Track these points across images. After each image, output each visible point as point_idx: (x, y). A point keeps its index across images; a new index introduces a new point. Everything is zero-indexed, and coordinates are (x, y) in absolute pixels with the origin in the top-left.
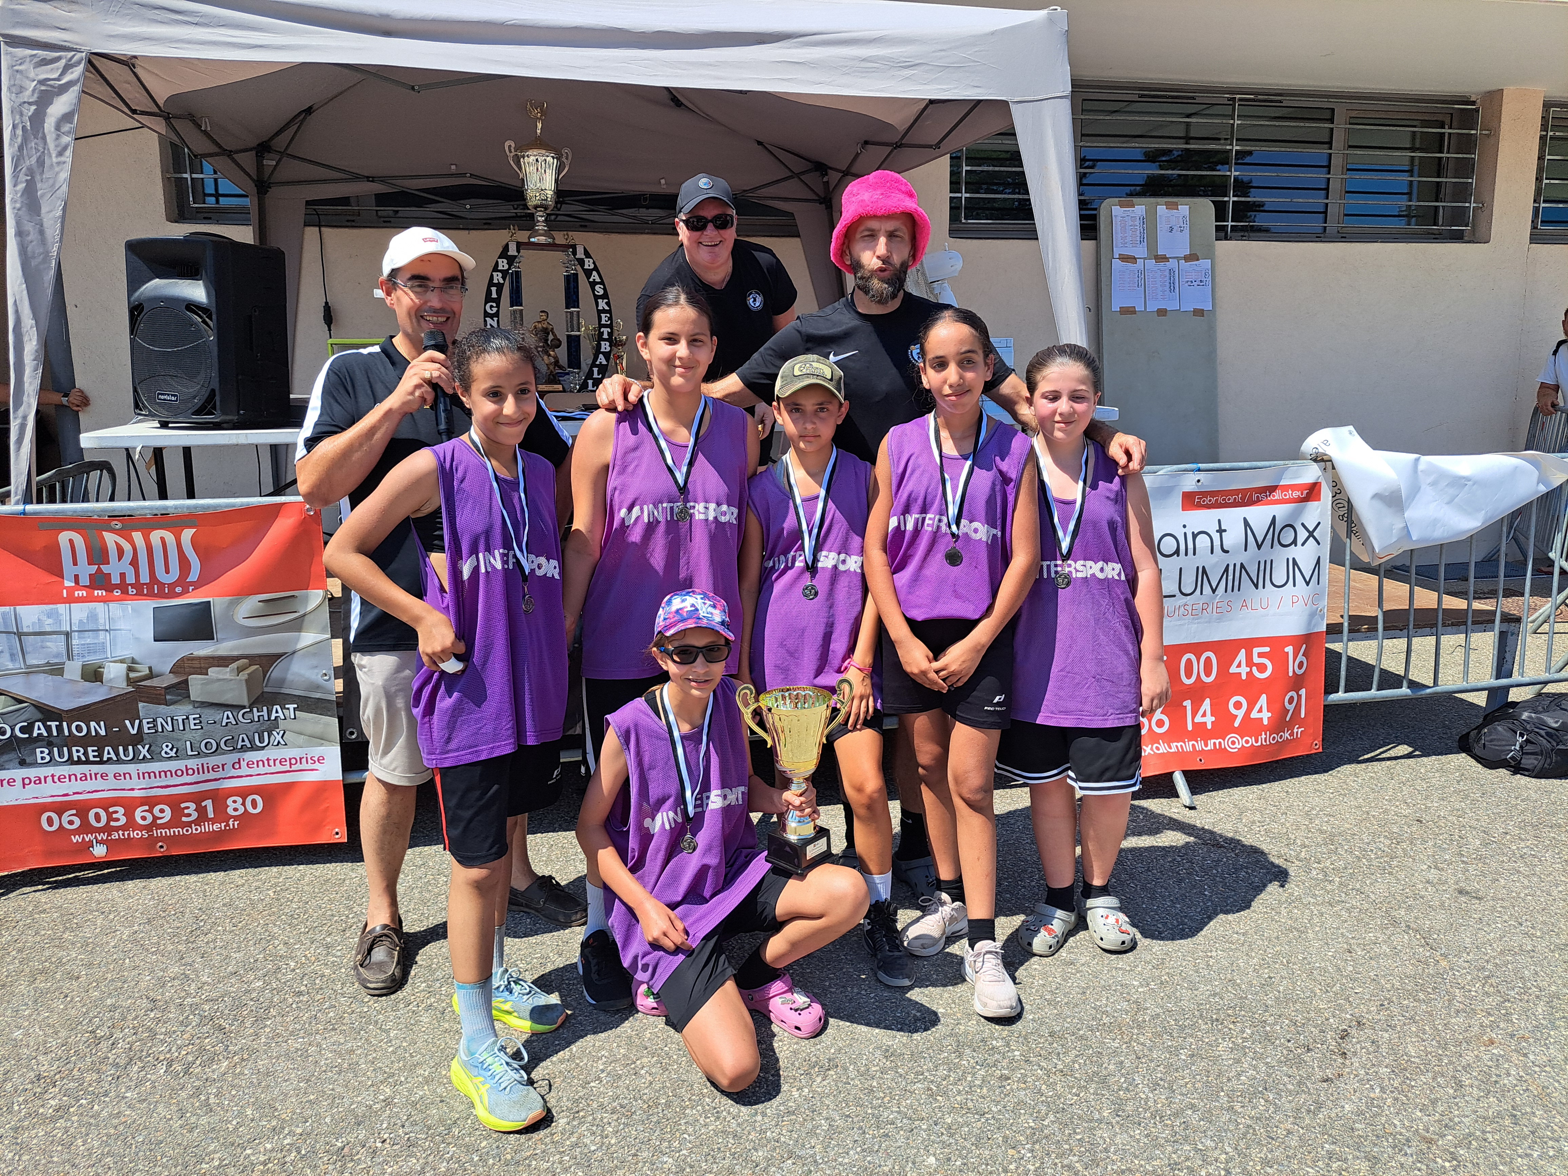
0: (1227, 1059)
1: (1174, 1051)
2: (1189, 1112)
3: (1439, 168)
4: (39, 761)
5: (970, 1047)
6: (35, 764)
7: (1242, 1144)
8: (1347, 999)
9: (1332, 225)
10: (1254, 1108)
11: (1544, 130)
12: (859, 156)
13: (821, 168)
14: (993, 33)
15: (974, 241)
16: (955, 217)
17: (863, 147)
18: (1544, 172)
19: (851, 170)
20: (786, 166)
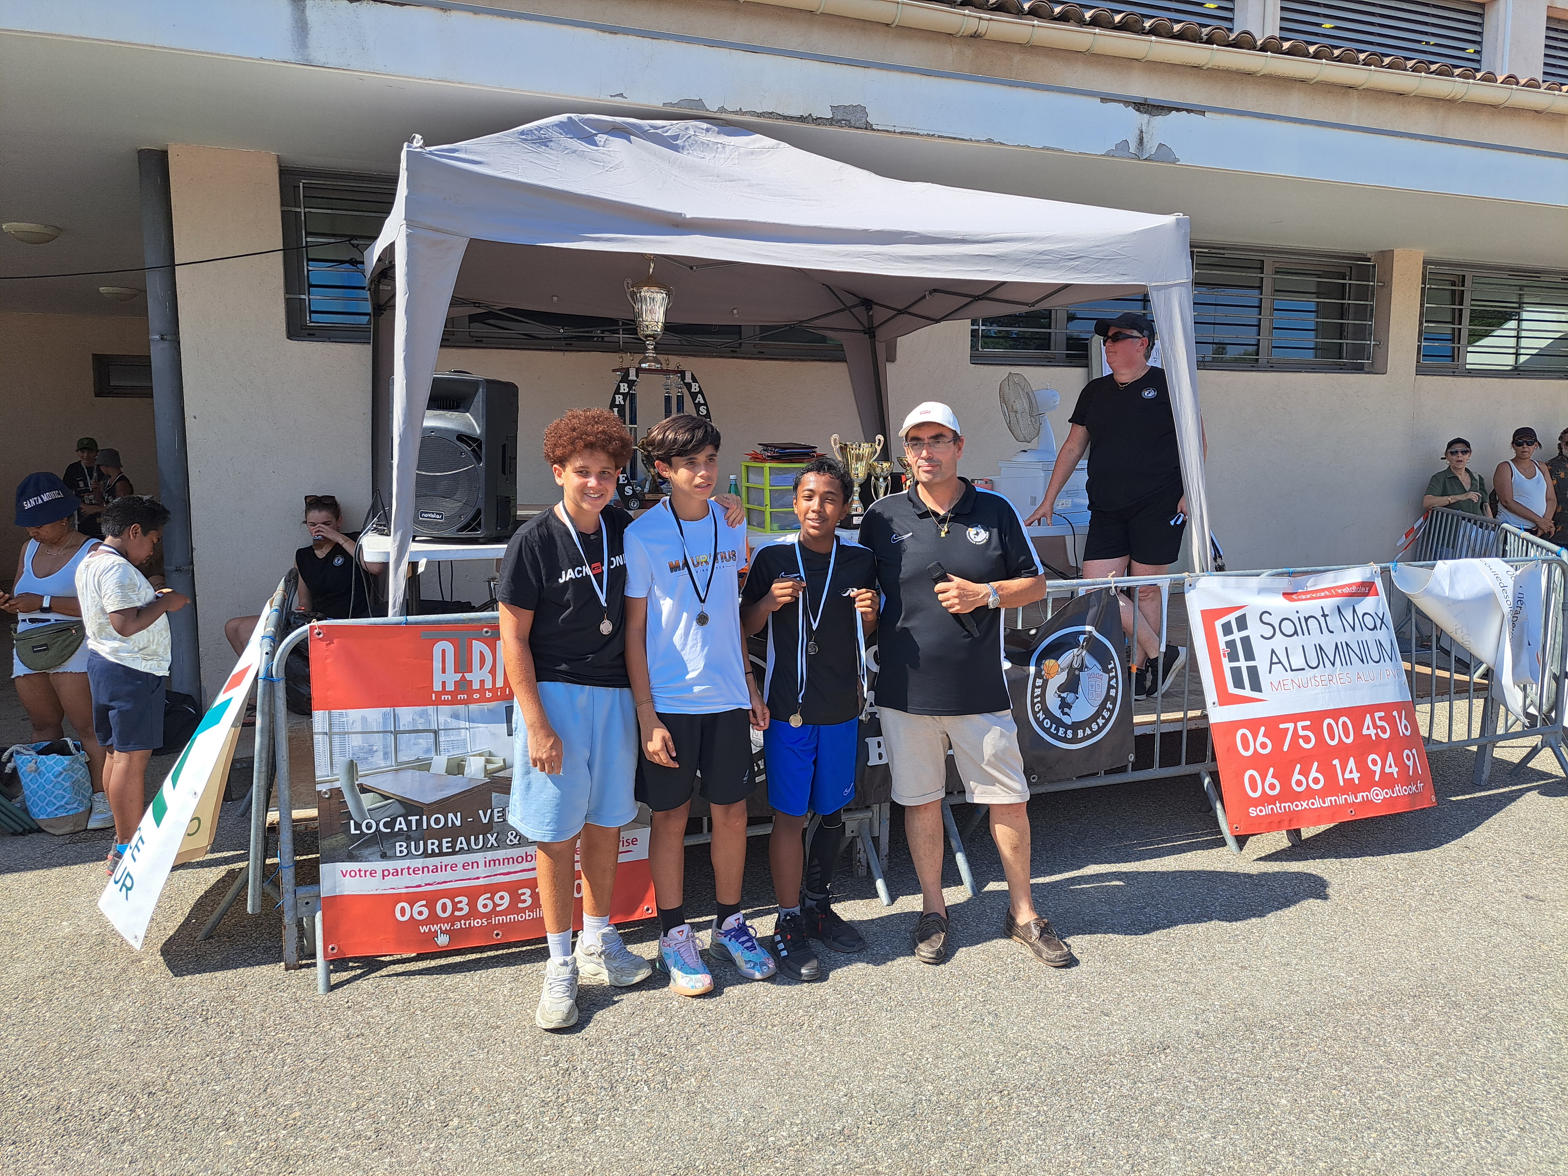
4: (398, 854)
6: (394, 857)
9: (1263, 356)
11: (1424, 283)
12: (924, 300)
13: (867, 303)
14: (1135, 233)
15: (991, 367)
16: (973, 347)
17: (930, 293)
18: (1425, 316)
19: (910, 310)
20: (842, 302)
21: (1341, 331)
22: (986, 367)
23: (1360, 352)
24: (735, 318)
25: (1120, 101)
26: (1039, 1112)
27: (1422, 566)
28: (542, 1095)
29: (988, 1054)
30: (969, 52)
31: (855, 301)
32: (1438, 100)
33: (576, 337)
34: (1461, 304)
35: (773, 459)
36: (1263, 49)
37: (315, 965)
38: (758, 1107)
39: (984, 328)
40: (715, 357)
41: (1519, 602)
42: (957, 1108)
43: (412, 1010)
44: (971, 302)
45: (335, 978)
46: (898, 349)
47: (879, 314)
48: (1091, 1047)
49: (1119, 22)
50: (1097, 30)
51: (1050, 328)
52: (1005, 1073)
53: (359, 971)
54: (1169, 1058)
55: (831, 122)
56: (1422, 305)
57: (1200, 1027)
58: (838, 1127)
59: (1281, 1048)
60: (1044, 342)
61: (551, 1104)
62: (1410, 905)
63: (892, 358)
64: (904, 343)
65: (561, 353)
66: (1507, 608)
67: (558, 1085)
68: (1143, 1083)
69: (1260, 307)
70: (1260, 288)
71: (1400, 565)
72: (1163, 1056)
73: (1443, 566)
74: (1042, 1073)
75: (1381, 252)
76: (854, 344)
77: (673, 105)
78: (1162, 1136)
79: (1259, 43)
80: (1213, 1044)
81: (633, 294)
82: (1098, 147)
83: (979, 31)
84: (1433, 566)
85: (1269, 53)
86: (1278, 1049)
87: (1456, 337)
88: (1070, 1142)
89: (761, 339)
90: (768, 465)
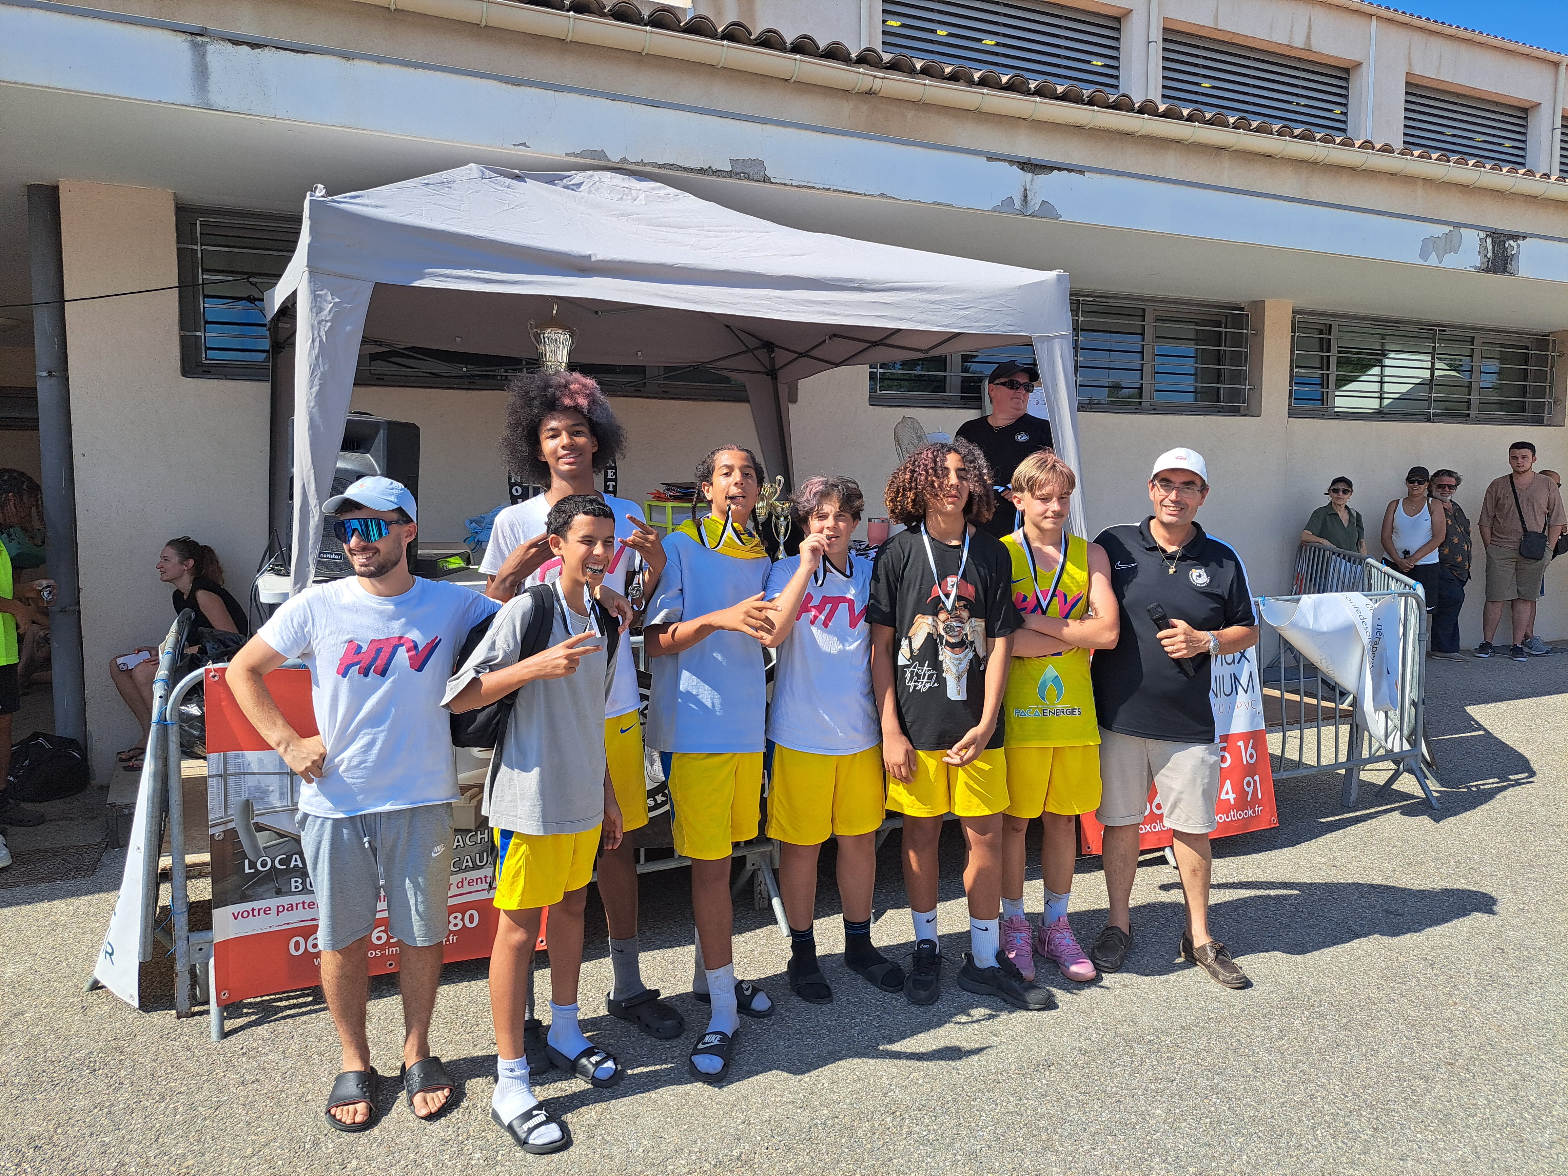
0: (1304, 1031)
1: (1268, 1029)
2: (1301, 1064)
3: (1219, 358)
4: (293, 889)
5: (1135, 1042)
6: (289, 893)
7: (1344, 1080)
8: (1355, 986)
9: (1146, 400)
10: (1338, 1057)
11: (1293, 331)
12: (823, 346)
13: (769, 346)
14: (1020, 287)
15: (889, 409)
16: (872, 390)
17: (830, 338)
18: (1294, 362)
19: (811, 354)
20: (744, 344)
21: (1218, 376)
22: (884, 409)
23: (1236, 395)
24: (639, 360)
25: (1005, 160)
26: (929, 1131)
27: (1288, 601)
28: (442, 1134)
29: (881, 1077)
30: (864, 108)
31: (757, 343)
32: (1301, 161)
33: (479, 375)
34: (1329, 351)
35: (676, 498)
36: (1141, 111)
37: (207, 1012)
38: (657, 1137)
39: (882, 371)
40: (618, 396)
41: (1378, 633)
42: (850, 1130)
43: (309, 1054)
44: (869, 347)
45: (229, 1025)
46: (799, 391)
47: (781, 357)
48: (980, 1066)
49: (1007, 83)
50: (985, 91)
51: (945, 371)
52: (897, 1094)
53: (254, 1017)
54: (1053, 1074)
55: (730, 174)
56: (1292, 352)
57: (1083, 1044)
58: (736, 1153)
59: (1158, 1062)
60: (939, 385)
61: (451, 1142)
62: (1281, 923)
63: (794, 400)
64: (805, 385)
65: (464, 392)
66: (1366, 638)
67: (458, 1123)
68: (1028, 1099)
69: (1142, 352)
70: (1143, 334)
71: (1269, 599)
72: (1047, 1073)
73: (1308, 600)
74: (932, 1094)
75: (1255, 302)
76: (756, 385)
77: (575, 155)
78: (1045, 1149)
79: (1137, 105)
80: (1094, 1060)
81: (537, 336)
82: (986, 203)
83: (874, 88)
84: (1298, 600)
85: (1146, 115)
86: (1155, 1063)
87: (1324, 382)
88: (959, 1158)
89: (665, 379)
90: (670, 504)
